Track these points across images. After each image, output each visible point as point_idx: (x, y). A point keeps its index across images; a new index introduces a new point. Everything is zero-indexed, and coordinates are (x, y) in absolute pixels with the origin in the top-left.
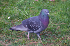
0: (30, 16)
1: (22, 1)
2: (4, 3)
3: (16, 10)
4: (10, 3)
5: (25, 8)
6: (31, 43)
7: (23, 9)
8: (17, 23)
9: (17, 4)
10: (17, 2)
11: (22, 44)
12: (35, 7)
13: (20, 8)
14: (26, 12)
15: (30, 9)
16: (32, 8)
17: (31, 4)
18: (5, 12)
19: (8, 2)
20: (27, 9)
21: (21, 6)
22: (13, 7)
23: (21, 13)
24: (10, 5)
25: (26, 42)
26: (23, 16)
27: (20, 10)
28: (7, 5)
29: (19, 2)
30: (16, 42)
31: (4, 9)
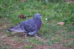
0: (65, 18)
1: (57, 5)
2: (42, 6)
3: (53, 12)
4: (47, 7)
5: (60, 11)
6: (65, 41)
7: (58, 12)
8: (53, 24)
9: (53, 7)
10: (54, 6)
11: (58, 41)
12: (69, 10)
13: (56, 11)
14: (61, 14)
15: (64, 12)
16: (66, 11)
17: (65, 8)
18: (43, 14)
19: (46, 6)
20: (61, 12)
21: (57, 9)
22: (50, 10)
23: (56, 15)
24: (47, 9)
25: (61, 40)
26: (58, 18)
27: (56, 13)
28: (45, 8)
29: (55, 6)
30: (52, 39)
31: (43, 12)
